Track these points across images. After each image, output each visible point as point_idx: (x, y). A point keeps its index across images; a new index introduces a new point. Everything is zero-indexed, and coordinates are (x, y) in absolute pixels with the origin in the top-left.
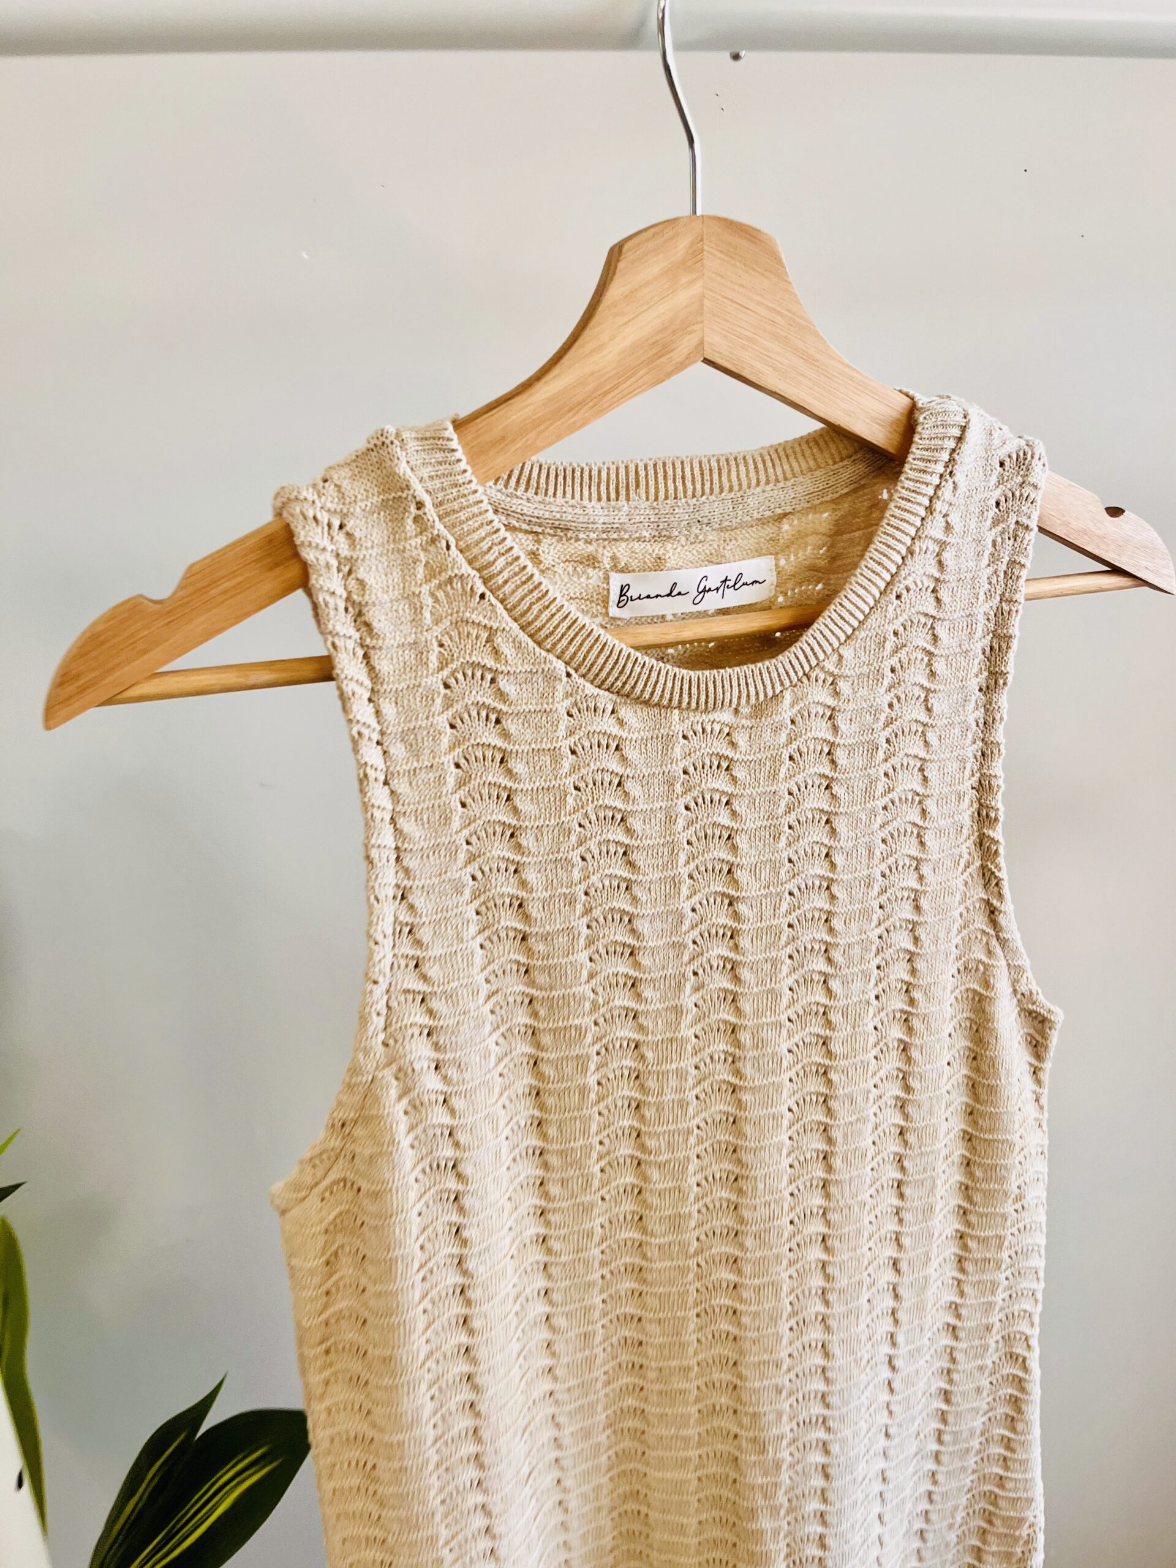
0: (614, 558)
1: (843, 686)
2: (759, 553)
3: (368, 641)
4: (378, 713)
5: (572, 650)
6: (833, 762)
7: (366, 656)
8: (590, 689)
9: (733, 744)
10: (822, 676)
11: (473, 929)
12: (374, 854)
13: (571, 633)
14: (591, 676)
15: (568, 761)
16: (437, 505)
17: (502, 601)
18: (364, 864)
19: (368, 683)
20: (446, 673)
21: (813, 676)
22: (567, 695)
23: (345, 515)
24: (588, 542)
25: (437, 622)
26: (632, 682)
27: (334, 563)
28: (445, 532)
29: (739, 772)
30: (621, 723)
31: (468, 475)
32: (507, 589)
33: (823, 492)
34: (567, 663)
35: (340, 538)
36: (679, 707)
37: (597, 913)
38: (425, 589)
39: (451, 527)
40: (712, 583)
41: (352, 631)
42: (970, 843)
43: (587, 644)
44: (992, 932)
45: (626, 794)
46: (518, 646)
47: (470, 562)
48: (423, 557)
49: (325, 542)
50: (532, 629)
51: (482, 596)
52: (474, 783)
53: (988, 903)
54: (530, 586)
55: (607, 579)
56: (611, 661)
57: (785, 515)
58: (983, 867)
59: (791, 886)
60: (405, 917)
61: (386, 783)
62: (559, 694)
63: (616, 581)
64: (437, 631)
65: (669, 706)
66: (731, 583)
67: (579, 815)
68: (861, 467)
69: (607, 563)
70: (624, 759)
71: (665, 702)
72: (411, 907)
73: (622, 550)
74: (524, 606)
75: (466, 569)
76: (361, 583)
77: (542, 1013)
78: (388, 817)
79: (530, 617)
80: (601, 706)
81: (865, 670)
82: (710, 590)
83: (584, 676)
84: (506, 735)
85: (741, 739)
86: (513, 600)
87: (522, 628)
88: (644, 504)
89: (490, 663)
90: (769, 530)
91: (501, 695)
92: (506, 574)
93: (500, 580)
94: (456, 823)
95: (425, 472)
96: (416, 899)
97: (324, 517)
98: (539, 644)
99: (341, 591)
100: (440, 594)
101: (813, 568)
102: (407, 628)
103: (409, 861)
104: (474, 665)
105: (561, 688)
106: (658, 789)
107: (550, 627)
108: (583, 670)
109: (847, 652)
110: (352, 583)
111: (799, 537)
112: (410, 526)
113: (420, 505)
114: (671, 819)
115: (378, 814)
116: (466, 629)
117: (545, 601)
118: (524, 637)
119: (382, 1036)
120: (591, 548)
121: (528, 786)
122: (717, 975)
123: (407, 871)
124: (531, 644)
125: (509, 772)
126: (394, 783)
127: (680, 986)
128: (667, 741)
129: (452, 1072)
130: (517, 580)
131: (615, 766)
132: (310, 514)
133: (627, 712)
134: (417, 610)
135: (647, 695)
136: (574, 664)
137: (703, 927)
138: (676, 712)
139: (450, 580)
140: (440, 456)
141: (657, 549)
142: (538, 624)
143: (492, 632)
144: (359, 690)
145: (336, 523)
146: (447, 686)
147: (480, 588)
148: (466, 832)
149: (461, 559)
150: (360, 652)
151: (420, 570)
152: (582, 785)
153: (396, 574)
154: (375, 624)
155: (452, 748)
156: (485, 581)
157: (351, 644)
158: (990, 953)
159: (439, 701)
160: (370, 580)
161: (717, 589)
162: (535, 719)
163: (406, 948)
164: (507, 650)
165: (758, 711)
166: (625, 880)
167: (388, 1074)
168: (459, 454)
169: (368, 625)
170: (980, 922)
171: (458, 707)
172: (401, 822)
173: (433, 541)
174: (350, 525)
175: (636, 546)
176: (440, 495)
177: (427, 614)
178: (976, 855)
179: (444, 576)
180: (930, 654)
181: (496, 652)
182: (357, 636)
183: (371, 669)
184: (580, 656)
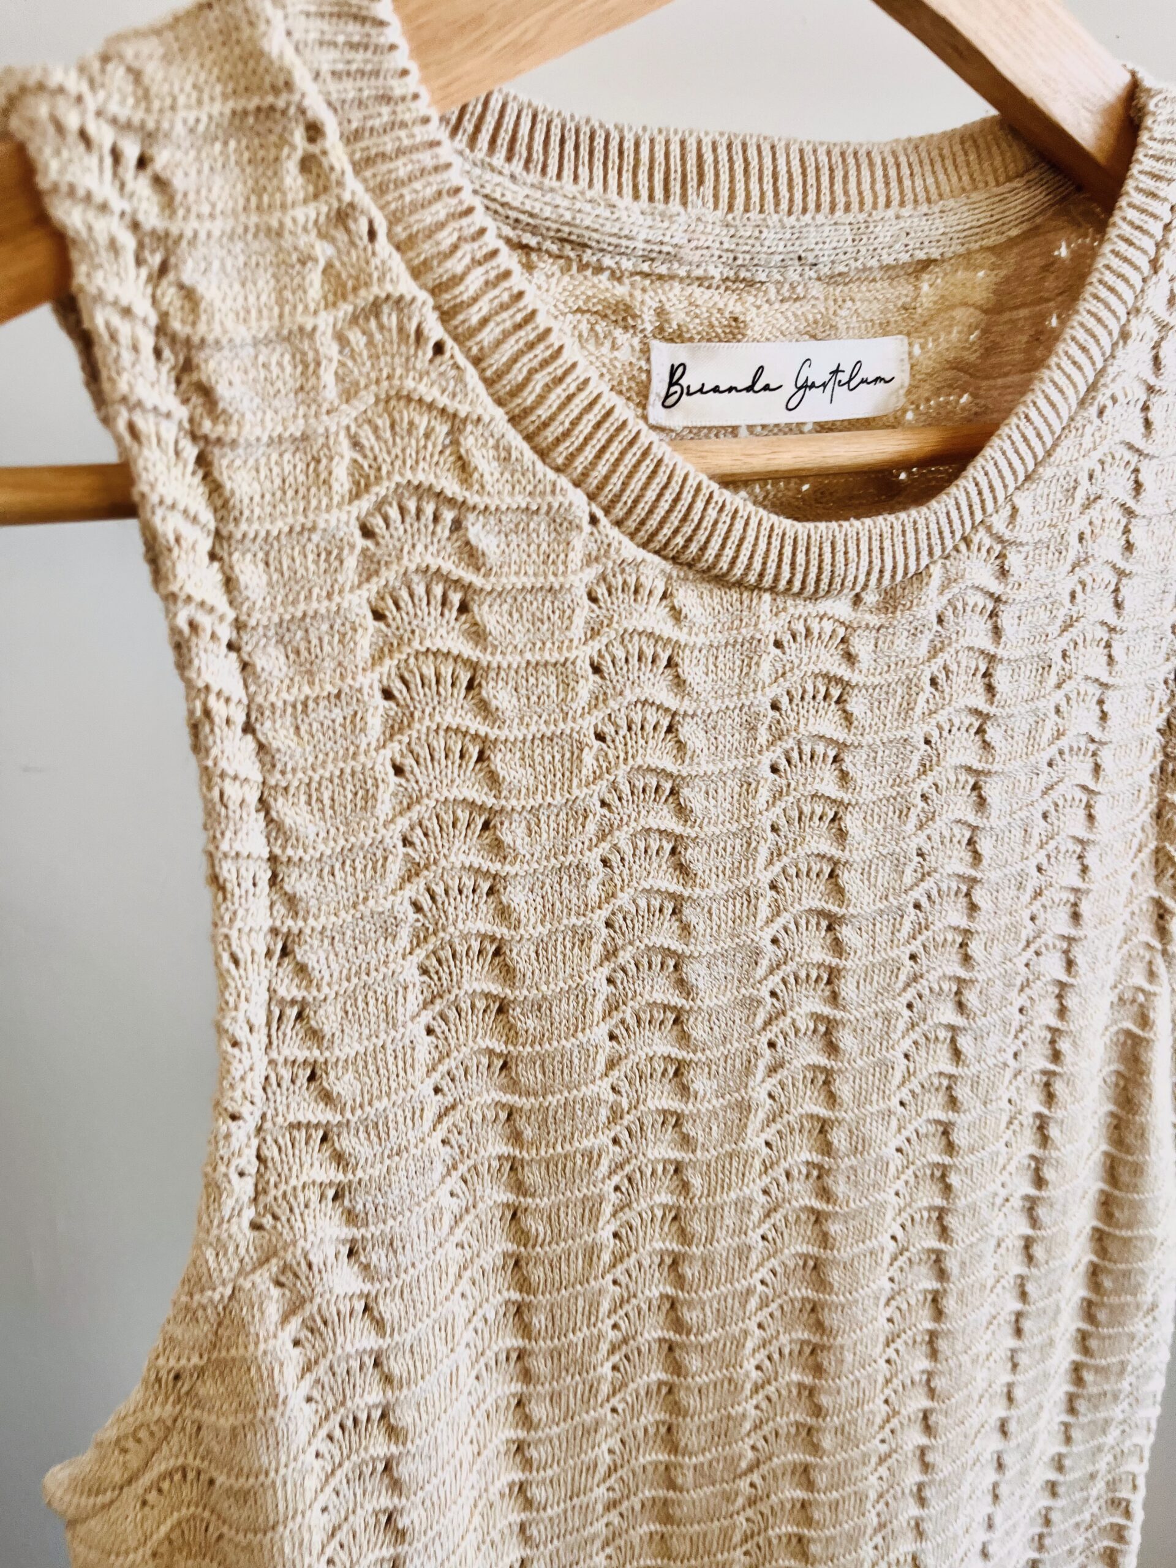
0: (661, 312)
1: (1014, 561)
2: (885, 329)
3: (207, 426)
4: (229, 583)
5: (602, 469)
6: (990, 689)
7: (202, 460)
8: (630, 550)
9: (850, 658)
10: (987, 542)
11: (414, 999)
12: (227, 870)
13: (602, 436)
14: (631, 524)
15: (588, 685)
16: (352, 138)
17: (477, 361)
18: (206, 893)
19: (208, 517)
20: (366, 504)
21: (976, 540)
22: (590, 560)
23: (149, 137)
24: (617, 276)
25: (349, 394)
26: (702, 536)
27: (128, 241)
28: (365, 200)
29: (856, 705)
30: (677, 614)
31: (412, 83)
32: (487, 336)
33: (984, 230)
34: (592, 497)
35: (141, 185)
36: (772, 589)
37: (625, 957)
38: (325, 322)
39: (380, 190)
40: (819, 374)
41: (169, 401)
42: (1147, 812)
43: (630, 460)
44: (1159, 946)
45: (681, 745)
46: (505, 457)
47: (416, 273)
48: (323, 251)
49: (104, 189)
50: (531, 422)
51: (439, 348)
52: (419, 727)
53: (1158, 903)
54: (528, 334)
55: (646, 351)
56: (669, 496)
57: (926, 265)
58: (1158, 851)
59: (918, 894)
60: (288, 989)
61: (248, 728)
62: (576, 557)
63: (663, 356)
64: (348, 414)
65: (757, 587)
66: (843, 377)
67: (602, 786)
68: (1039, 196)
69: (649, 322)
70: (679, 683)
71: (752, 578)
72: (301, 969)
73: (674, 297)
74: (517, 374)
75: (407, 286)
76: (189, 294)
77: (528, 1133)
78: (253, 798)
79: (529, 397)
80: (647, 584)
81: (1045, 534)
82: (813, 385)
83: (619, 523)
84: (478, 634)
85: (861, 646)
86: (498, 359)
87: (514, 420)
88: (711, 216)
89: (451, 487)
90: (904, 290)
91: (471, 555)
92: (484, 307)
93: (474, 316)
94: (385, 807)
95: (327, 60)
96: (310, 953)
97: (104, 135)
98: (543, 454)
99: (143, 307)
100: (357, 338)
101: (958, 366)
102: (286, 405)
103: (296, 883)
104: (420, 491)
105: (581, 542)
106: (732, 735)
107: (565, 419)
108: (619, 511)
109: (1023, 501)
110: (169, 294)
111: (945, 305)
112: (292, 178)
113: (314, 131)
114: (748, 786)
115: (232, 791)
116: (407, 414)
117: (557, 368)
118: (514, 439)
119: (249, 1214)
120: (621, 290)
121: (517, 733)
122: (804, 1045)
123: (292, 901)
124: (529, 455)
125: (484, 708)
126: (265, 729)
127: (748, 1069)
128: (750, 651)
129: (378, 1257)
130: (507, 319)
131: (662, 693)
132: (72, 121)
133: (687, 596)
134: (308, 367)
135: (724, 564)
136: (604, 498)
137: (789, 968)
138: (767, 597)
139: (375, 308)
140: (355, 31)
141: (731, 303)
142: (543, 412)
143: (456, 423)
144: (190, 533)
145: (131, 151)
146: (367, 532)
147: (435, 331)
148: (403, 823)
149: (397, 264)
150: (191, 452)
151: (315, 278)
152: (609, 729)
153: (265, 283)
154: (222, 390)
155: (377, 659)
156: (446, 316)
157: (170, 431)
158: (1152, 975)
159: (351, 562)
160: (209, 290)
161: (824, 385)
162: (533, 605)
163: (294, 1048)
164: (483, 462)
165: (890, 602)
166: (672, 896)
167: (262, 1279)
168: (394, 33)
169: (206, 392)
170: (1146, 933)
171: (390, 575)
172: (281, 807)
173: (343, 216)
174: (162, 159)
175: (697, 291)
176: (356, 119)
177: (328, 377)
178: (1152, 831)
179: (365, 297)
180: (1129, 513)
181: (463, 467)
182: (182, 413)
183: (214, 488)
184: (616, 482)
